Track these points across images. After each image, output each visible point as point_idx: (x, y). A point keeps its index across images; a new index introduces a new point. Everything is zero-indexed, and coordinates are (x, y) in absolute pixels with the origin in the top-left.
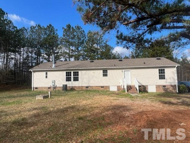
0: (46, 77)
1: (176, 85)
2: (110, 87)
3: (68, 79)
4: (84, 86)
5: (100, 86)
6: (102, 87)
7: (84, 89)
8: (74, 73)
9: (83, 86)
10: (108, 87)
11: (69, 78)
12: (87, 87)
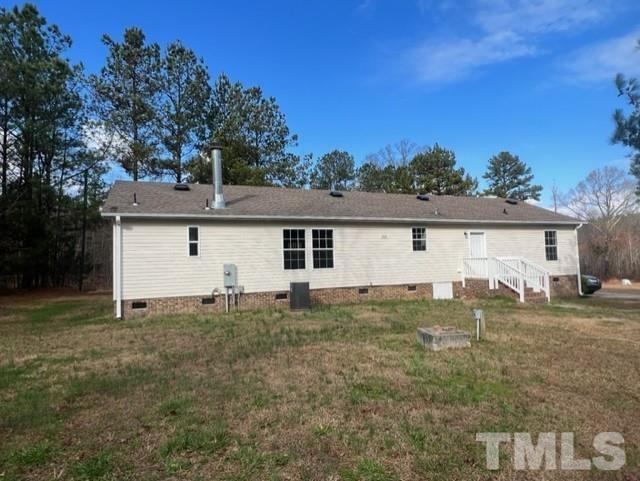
0: (194, 250)
1: (576, 276)
2: (434, 286)
3: (293, 261)
4: (354, 288)
5: (404, 285)
6: (412, 287)
7: (354, 297)
8: (315, 233)
9: (349, 288)
10: (428, 287)
11: (294, 254)
12: (363, 290)
